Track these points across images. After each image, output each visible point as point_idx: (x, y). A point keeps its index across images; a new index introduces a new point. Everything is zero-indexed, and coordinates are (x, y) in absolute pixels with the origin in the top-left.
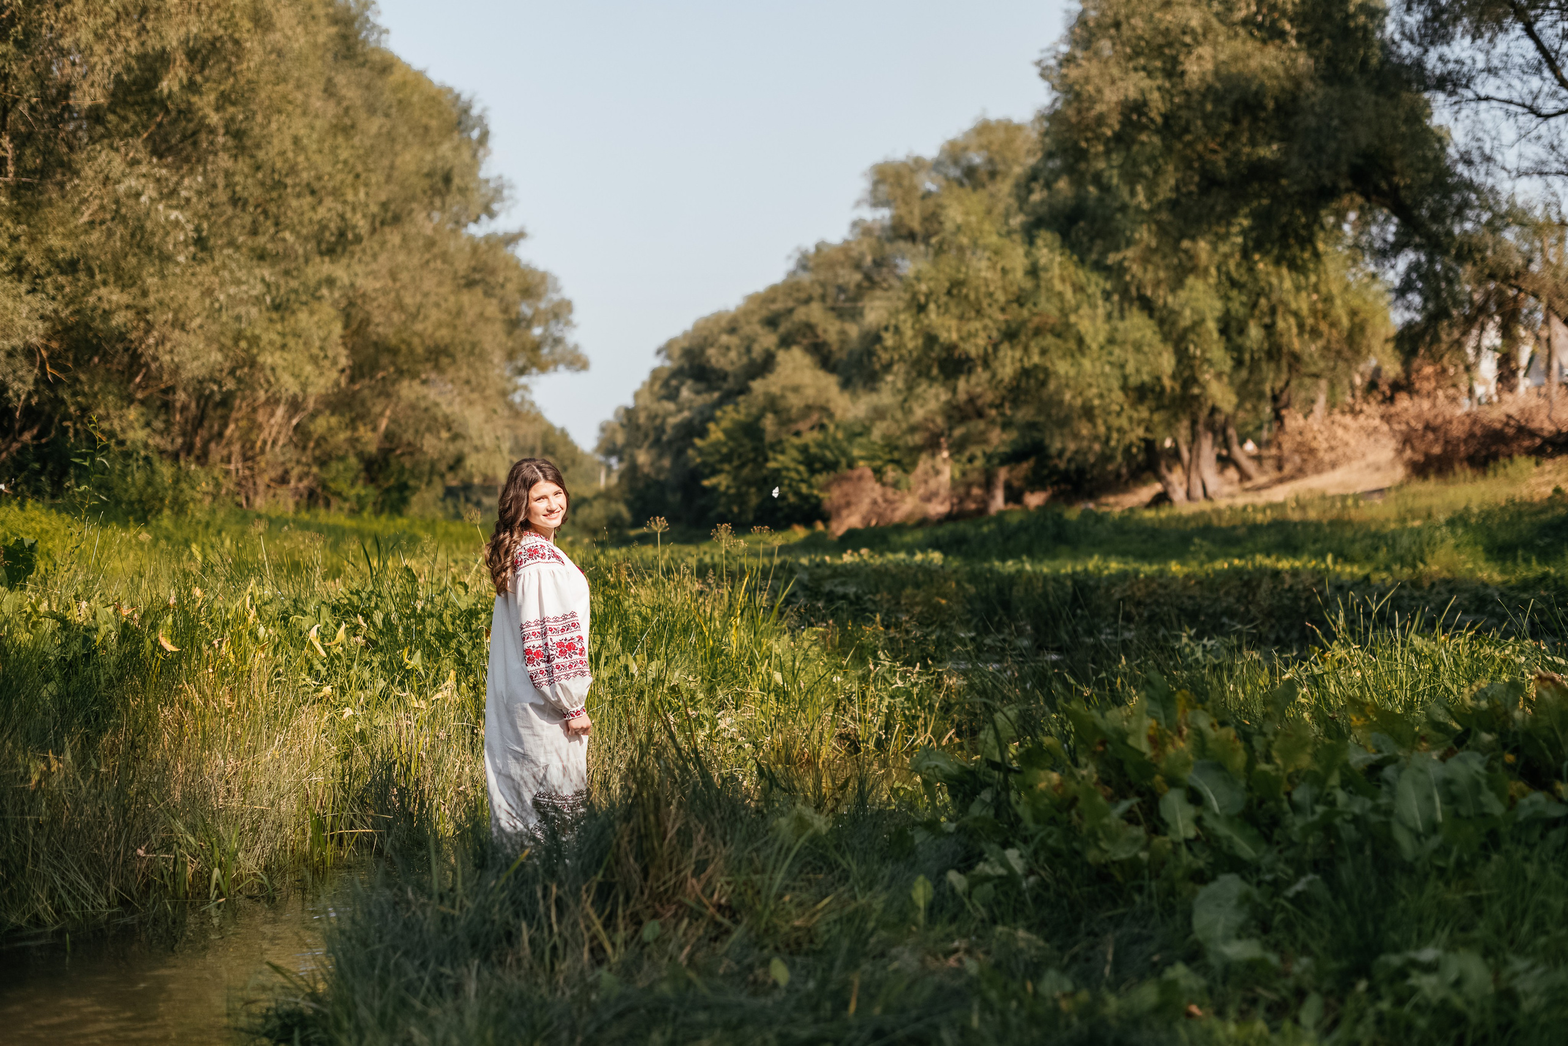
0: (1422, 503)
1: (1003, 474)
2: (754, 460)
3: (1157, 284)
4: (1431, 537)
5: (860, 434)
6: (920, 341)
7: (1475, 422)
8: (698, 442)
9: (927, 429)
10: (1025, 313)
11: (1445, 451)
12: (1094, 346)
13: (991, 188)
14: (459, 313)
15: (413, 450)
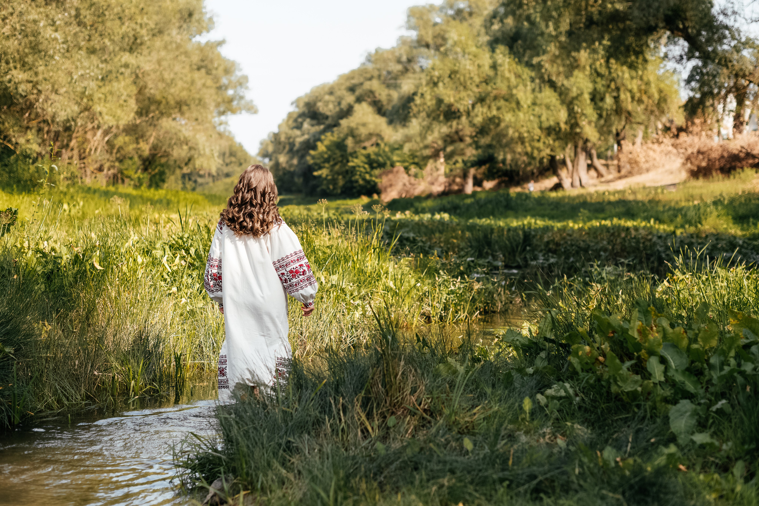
0: (696, 192)
1: (472, 171)
2: (341, 162)
3: (559, 74)
4: (705, 211)
5: (397, 149)
6: (434, 102)
7: (724, 150)
8: (312, 152)
9: (433, 147)
10: (489, 88)
11: (708, 165)
12: (525, 106)
13: (471, 21)
14: (193, 82)
15: (167, 155)
